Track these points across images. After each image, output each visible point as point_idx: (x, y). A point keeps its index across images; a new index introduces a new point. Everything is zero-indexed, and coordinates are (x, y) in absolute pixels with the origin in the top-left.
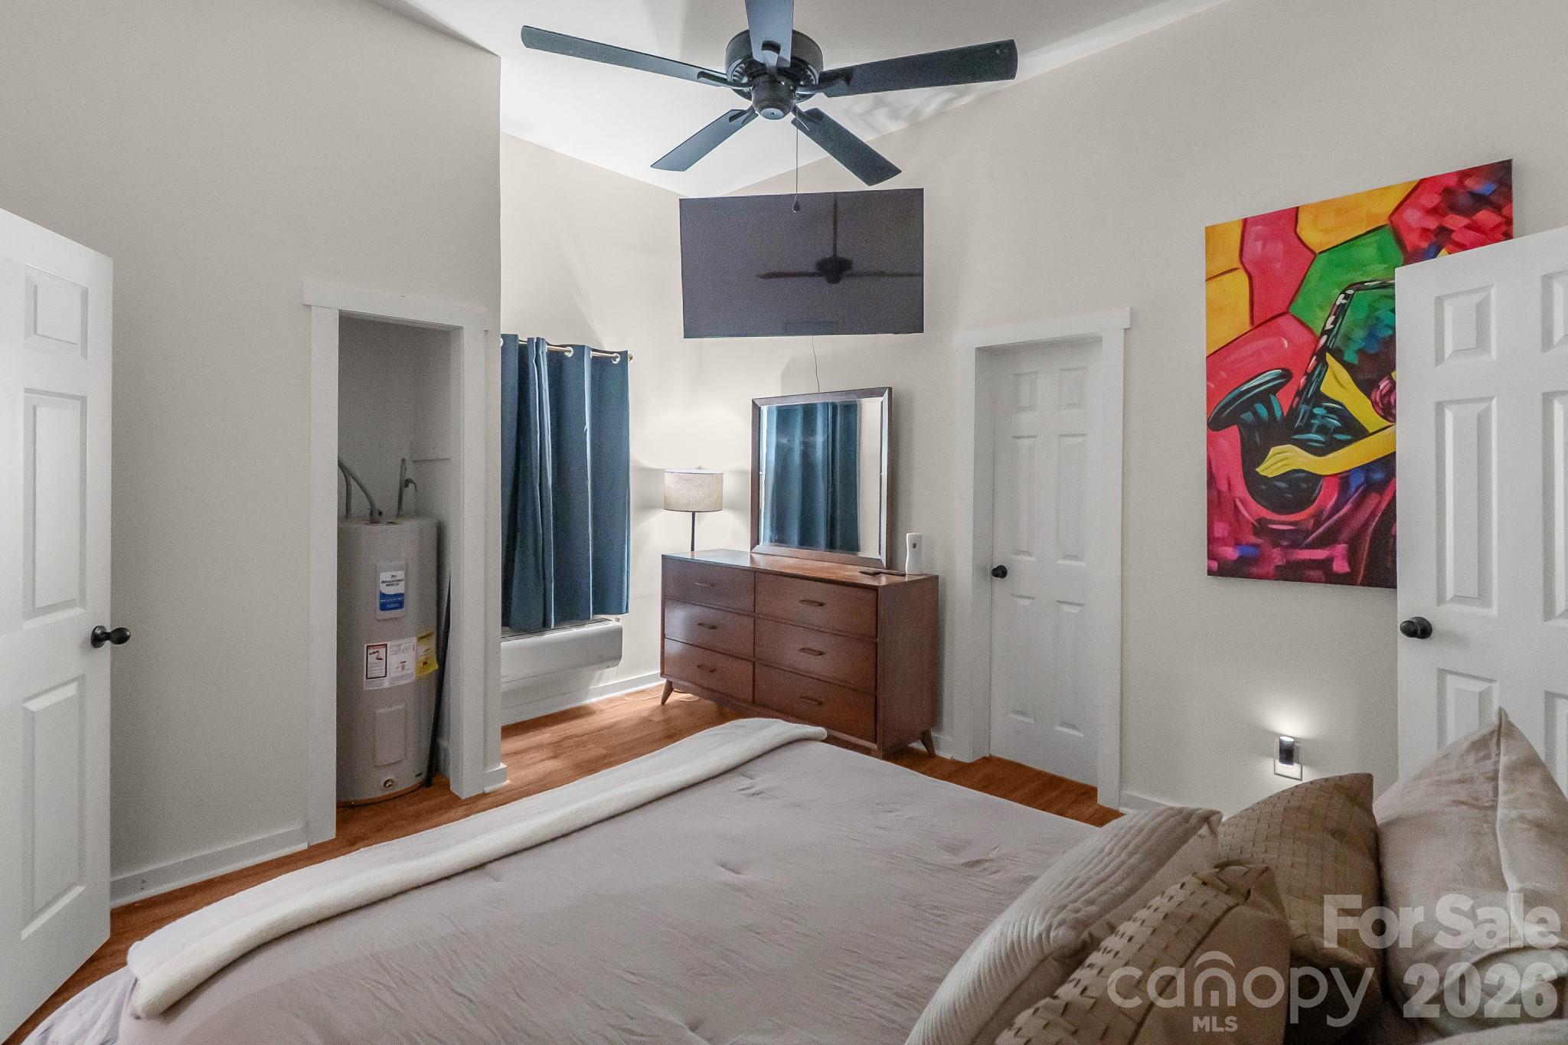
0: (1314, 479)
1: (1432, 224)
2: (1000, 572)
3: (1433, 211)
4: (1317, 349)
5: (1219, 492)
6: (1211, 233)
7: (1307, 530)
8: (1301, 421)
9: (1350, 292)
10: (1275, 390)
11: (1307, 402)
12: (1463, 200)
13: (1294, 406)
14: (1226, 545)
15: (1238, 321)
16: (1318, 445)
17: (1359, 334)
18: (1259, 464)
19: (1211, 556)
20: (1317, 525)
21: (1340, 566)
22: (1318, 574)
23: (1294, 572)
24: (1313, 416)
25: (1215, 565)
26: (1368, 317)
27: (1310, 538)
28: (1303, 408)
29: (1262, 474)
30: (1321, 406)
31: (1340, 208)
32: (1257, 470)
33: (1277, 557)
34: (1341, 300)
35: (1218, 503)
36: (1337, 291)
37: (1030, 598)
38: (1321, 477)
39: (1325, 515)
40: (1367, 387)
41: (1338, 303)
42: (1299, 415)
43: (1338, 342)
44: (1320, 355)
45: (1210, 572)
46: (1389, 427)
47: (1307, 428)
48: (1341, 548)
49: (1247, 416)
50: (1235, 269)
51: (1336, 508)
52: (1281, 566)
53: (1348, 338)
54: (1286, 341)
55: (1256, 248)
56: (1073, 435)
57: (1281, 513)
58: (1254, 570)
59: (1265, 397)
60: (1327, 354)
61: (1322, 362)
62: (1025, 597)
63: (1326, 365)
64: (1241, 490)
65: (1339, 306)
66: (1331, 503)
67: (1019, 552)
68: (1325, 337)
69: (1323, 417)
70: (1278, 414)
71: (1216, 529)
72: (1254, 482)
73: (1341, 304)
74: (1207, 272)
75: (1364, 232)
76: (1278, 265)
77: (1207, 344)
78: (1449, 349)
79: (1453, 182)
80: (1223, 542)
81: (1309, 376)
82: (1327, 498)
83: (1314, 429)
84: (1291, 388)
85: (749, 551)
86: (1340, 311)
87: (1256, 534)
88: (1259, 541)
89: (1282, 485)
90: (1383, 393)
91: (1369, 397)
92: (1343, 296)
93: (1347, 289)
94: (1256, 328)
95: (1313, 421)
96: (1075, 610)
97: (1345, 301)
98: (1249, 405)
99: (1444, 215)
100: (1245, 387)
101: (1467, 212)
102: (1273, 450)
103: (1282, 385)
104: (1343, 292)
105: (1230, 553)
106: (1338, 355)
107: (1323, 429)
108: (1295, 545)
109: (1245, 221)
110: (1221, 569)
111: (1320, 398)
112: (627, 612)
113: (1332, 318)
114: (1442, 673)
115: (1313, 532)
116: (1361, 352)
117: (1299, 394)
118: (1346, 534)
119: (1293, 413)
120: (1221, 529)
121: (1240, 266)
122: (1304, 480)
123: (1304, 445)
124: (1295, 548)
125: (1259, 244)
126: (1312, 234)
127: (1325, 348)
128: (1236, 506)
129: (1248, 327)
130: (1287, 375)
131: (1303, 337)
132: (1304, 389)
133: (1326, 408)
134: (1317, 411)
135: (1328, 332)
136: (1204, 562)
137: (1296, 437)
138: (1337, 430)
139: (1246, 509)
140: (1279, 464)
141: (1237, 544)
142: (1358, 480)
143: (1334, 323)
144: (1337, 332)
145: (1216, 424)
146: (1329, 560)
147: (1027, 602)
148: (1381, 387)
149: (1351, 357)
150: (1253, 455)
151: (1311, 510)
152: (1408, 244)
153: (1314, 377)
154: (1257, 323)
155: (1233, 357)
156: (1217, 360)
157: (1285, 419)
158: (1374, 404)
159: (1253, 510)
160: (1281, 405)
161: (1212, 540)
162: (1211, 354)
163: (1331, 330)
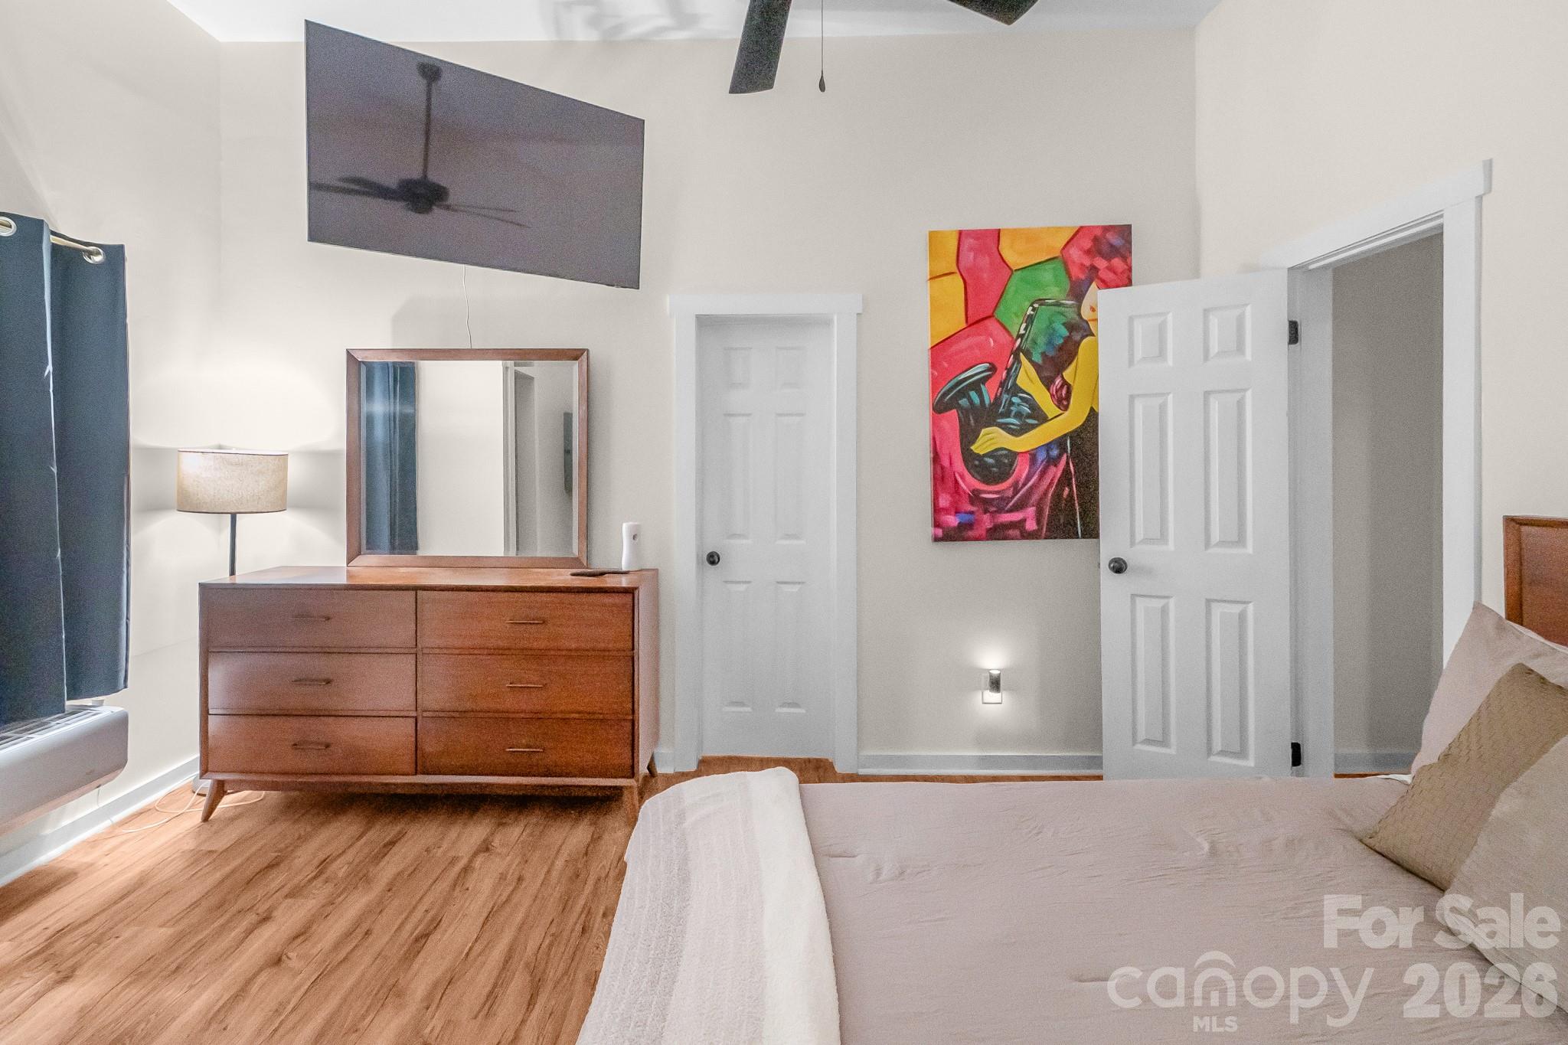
0: (1013, 455)
1: (1087, 263)
2: (713, 559)
3: (1088, 252)
4: (1015, 349)
5: (942, 468)
6: (933, 237)
7: (1008, 498)
8: (1003, 408)
9: (1036, 305)
10: (984, 380)
11: (1007, 391)
12: (1105, 249)
13: (998, 394)
14: (948, 514)
15: (956, 321)
16: (1015, 427)
17: (1042, 340)
18: (972, 445)
19: (937, 524)
20: (1016, 492)
21: (1031, 525)
22: (1017, 532)
23: (997, 533)
24: (1012, 404)
25: (940, 532)
26: (1048, 327)
27: (1011, 504)
28: (1005, 396)
29: (976, 451)
30: (1016, 396)
31: (1029, 236)
32: (972, 448)
33: (987, 522)
34: (1030, 312)
35: (941, 477)
36: (1027, 303)
37: (746, 582)
38: (1019, 453)
39: (1020, 485)
40: (1048, 382)
41: (1028, 313)
42: (1001, 404)
43: (1027, 345)
44: (1016, 353)
45: (936, 539)
46: (1061, 414)
47: (1007, 414)
48: (1031, 511)
49: (964, 402)
50: (953, 273)
51: (1028, 479)
52: (991, 529)
53: (1034, 342)
54: (992, 340)
55: (969, 258)
56: (791, 415)
57: (988, 484)
58: (970, 533)
59: (976, 386)
60: (1021, 354)
61: (1017, 359)
62: (739, 582)
63: (1020, 362)
64: (959, 465)
65: (1029, 316)
66: (1024, 475)
67: (734, 536)
68: (1019, 340)
69: (1019, 405)
70: (987, 402)
71: (940, 499)
72: (968, 456)
73: (1030, 314)
74: (931, 271)
75: (1046, 258)
76: (985, 275)
77: (932, 336)
78: (1139, 355)
79: (1098, 233)
80: (946, 511)
81: (1009, 370)
82: (1021, 469)
83: (1013, 414)
84: (995, 382)
85: (345, 565)
86: (1030, 320)
87: (972, 503)
88: (974, 509)
89: (990, 461)
90: (1058, 387)
91: (1049, 390)
92: (1031, 308)
93: (1033, 303)
94: (970, 326)
95: (1012, 408)
96: (795, 589)
97: (1032, 313)
98: (963, 393)
99: (1094, 257)
100: (963, 376)
101: (1108, 258)
102: (984, 431)
103: (987, 378)
104: (1032, 305)
105: (952, 520)
106: (1028, 355)
107: (1018, 415)
108: (1000, 510)
109: (960, 233)
110: (947, 535)
111: (1016, 390)
112: (126, 687)
113: (1024, 325)
114: (1133, 596)
115: (1013, 497)
116: (1044, 354)
117: (1002, 384)
118: (1035, 497)
119: (997, 400)
120: (944, 501)
121: (957, 271)
122: (1006, 456)
123: (1005, 427)
124: (1000, 513)
125: (972, 255)
126: (1012, 255)
127: (1019, 349)
128: (956, 481)
129: (964, 325)
130: (993, 369)
131: (1003, 338)
132: (1006, 379)
133: (1021, 398)
134: (1015, 400)
135: (1021, 336)
136: (930, 530)
137: (999, 421)
138: (1029, 416)
139: (964, 482)
140: (988, 443)
141: (957, 512)
142: (1041, 456)
143: (1026, 329)
144: (1028, 335)
145: (939, 408)
146: (1024, 520)
147: (742, 588)
148: (1057, 383)
149: (1037, 358)
150: (968, 436)
151: (1010, 481)
152: (1073, 274)
153: (1011, 371)
154: (970, 322)
155: (954, 348)
156: (940, 351)
157: (991, 405)
158: (1052, 396)
159: (969, 482)
160: (989, 393)
161: (937, 510)
162: (937, 345)
163: (1024, 335)
